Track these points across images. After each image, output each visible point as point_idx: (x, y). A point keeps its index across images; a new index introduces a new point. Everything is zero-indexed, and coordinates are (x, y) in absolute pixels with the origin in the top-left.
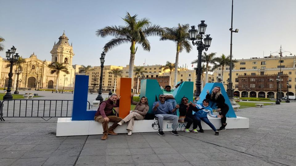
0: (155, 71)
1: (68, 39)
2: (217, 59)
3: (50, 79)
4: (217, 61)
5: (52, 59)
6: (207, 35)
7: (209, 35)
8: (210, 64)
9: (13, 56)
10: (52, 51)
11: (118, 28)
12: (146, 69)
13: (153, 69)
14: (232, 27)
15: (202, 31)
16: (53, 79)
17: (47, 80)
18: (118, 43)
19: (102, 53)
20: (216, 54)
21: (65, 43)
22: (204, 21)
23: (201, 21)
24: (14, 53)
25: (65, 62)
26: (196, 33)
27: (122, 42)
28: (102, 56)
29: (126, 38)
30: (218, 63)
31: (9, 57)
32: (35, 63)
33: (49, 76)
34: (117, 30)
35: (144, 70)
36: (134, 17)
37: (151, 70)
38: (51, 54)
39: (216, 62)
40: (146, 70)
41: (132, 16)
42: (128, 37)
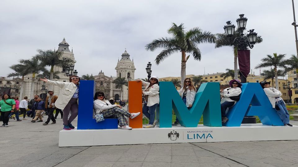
0: (216, 79)
1: (130, 56)
2: (288, 62)
3: (116, 93)
4: (288, 64)
5: (117, 74)
6: (251, 30)
7: (253, 30)
8: (278, 68)
9: (72, 73)
10: (116, 67)
11: (165, 39)
12: (206, 78)
13: (214, 77)
14: (295, 20)
15: (242, 26)
16: (118, 93)
17: (113, 94)
18: (168, 54)
19: (148, 63)
20: (285, 56)
21: (127, 60)
22: (243, 15)
23: (240, 15)
24: (73, 70)
25: (128, 76)
26: (233, 28)
27: (173, 52)
28: (148, 66)
29: (175, 47)
30: (290, 66)
31: (68, 74)
32: (103, 80)
33: (115, 91)
34: (165, 41)
35: (204, 79)
36: (180, 26)
37: (211, 79)
38: (116, 70)
39: (286, 65)
40: (206, 80)
41: (178, 25)
42: (177, 46)
